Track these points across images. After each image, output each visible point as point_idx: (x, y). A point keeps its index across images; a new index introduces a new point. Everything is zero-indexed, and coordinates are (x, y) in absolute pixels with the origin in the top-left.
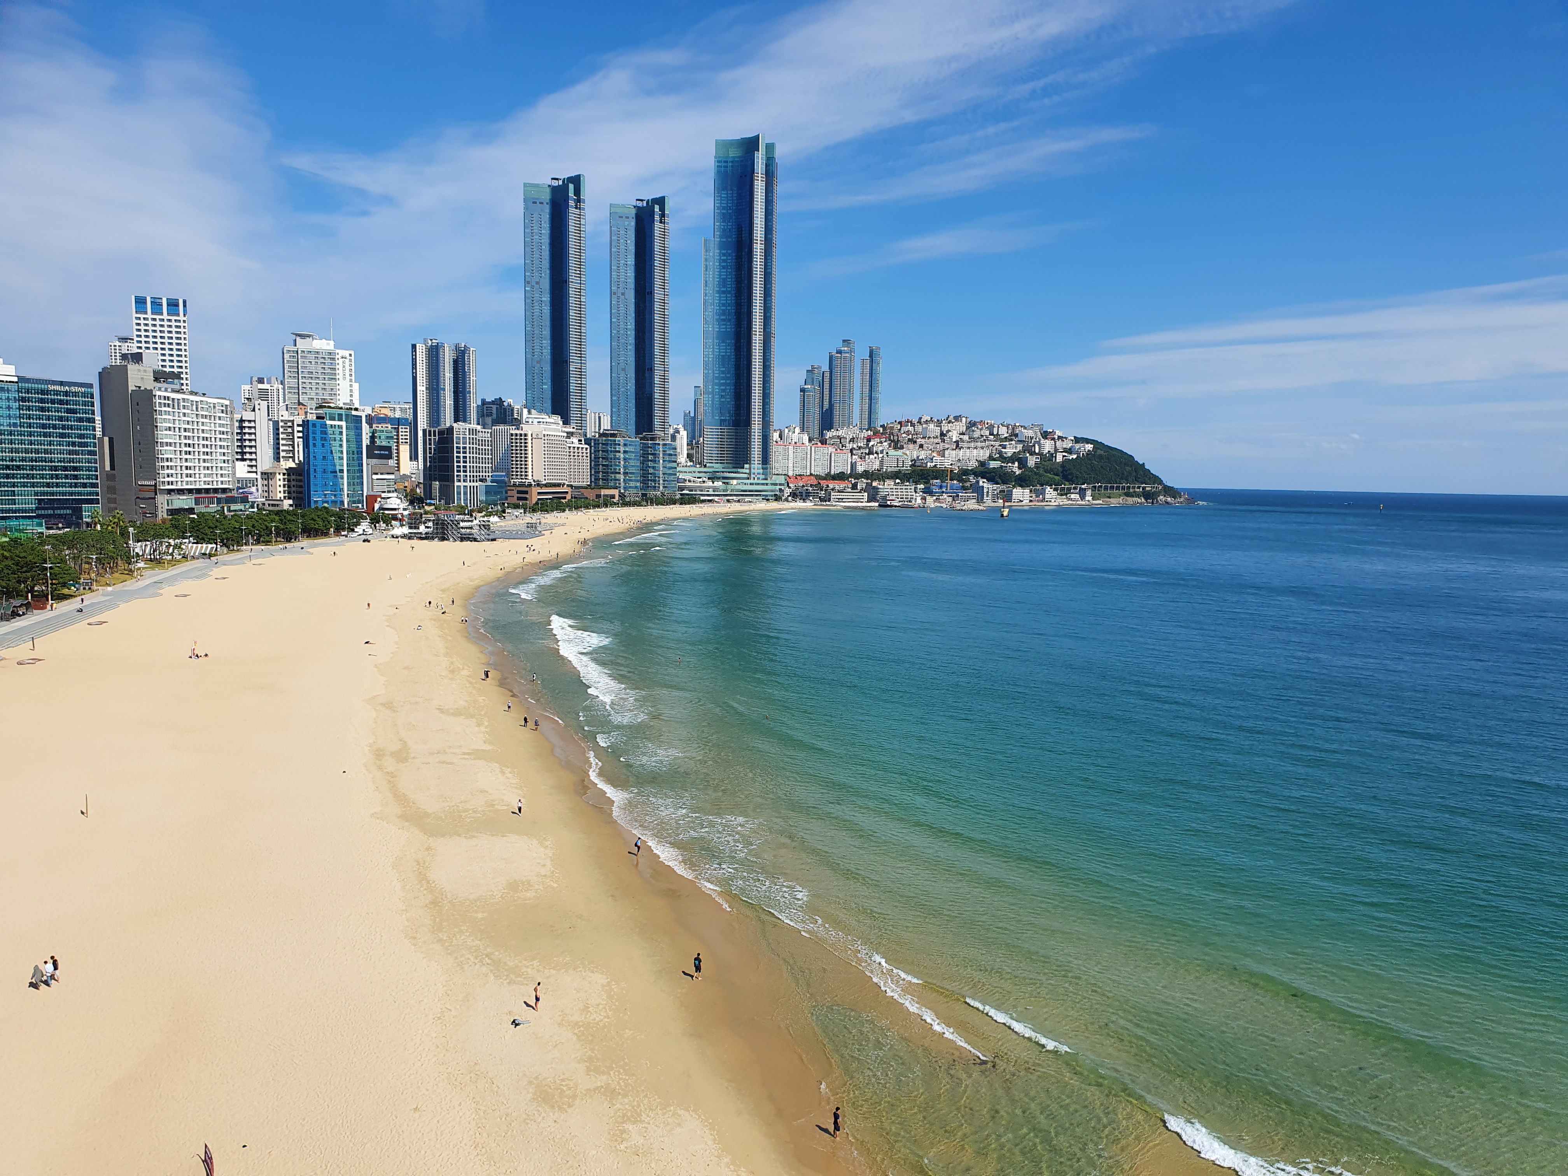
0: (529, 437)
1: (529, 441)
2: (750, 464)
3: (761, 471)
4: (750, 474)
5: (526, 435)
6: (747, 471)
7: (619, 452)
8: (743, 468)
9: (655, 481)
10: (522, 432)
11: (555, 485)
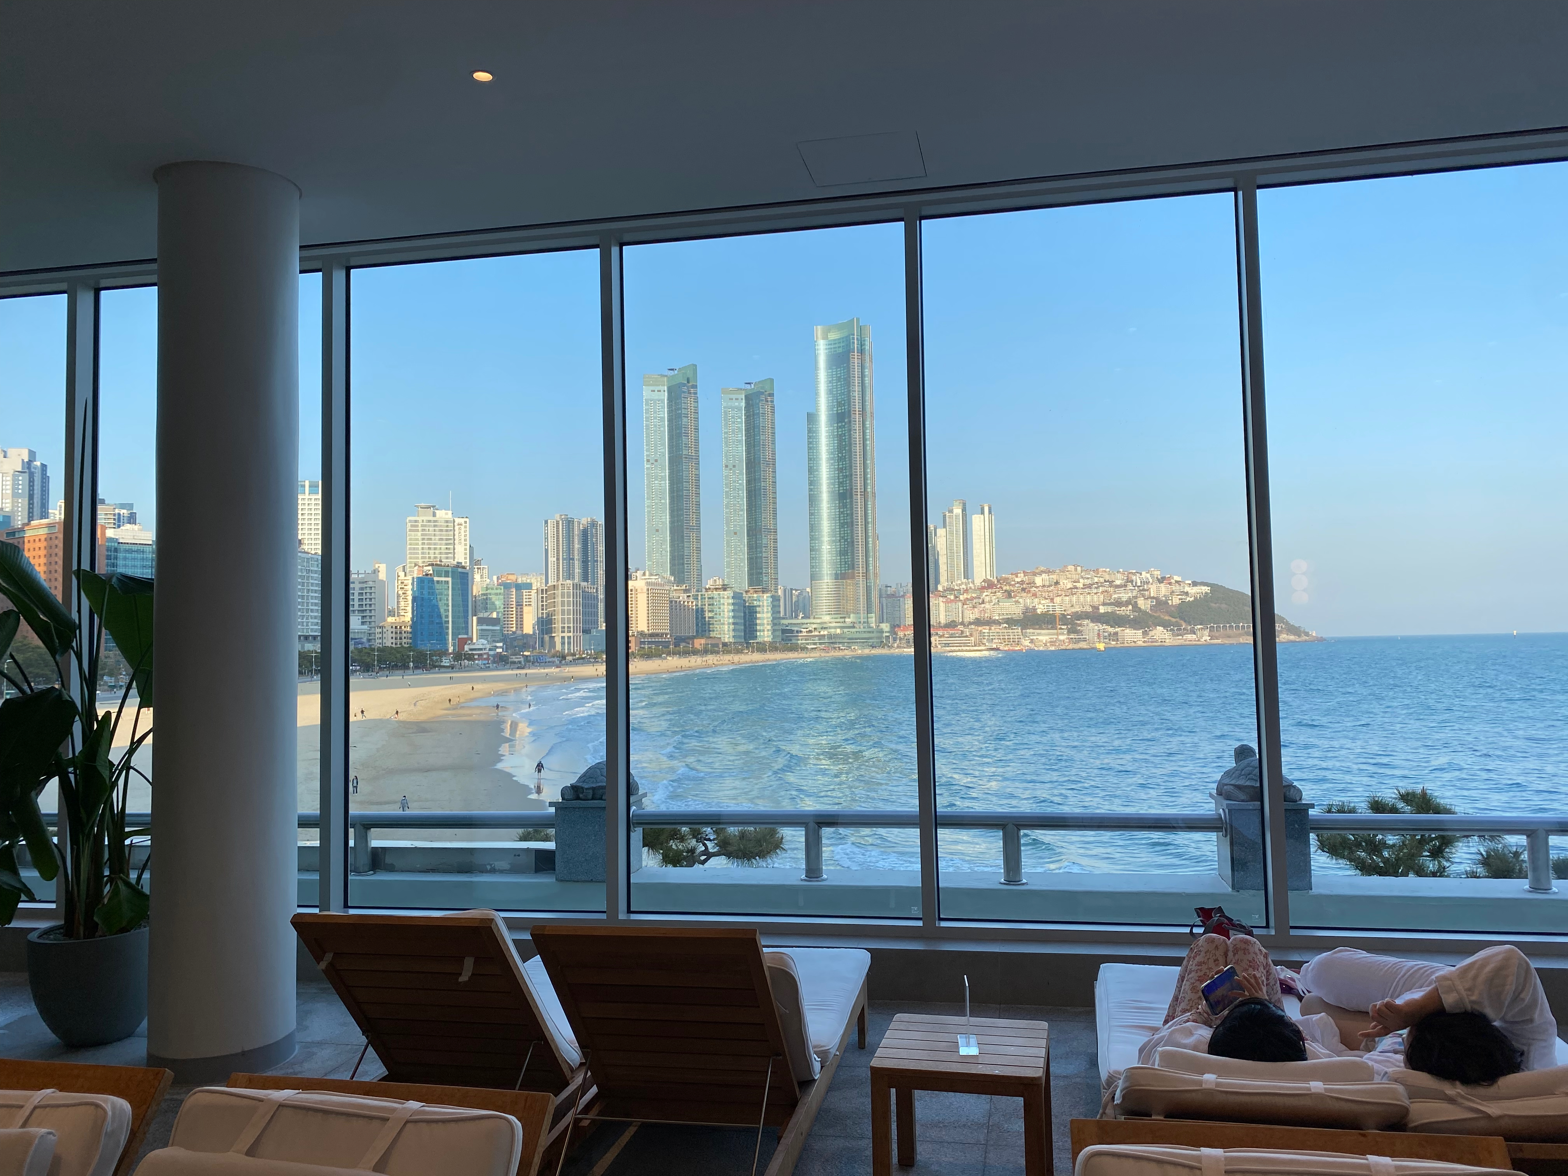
0: (634, 592)
1: (634, 595)
2: (857, 613)
3: (866, 619)
4: (855, 623)
5: (632, 590)
6: (854, 620)
7: (724, 604)
8: (850, 617)
9: (760, 631)
10: (630, 587)
11: (657, 635)
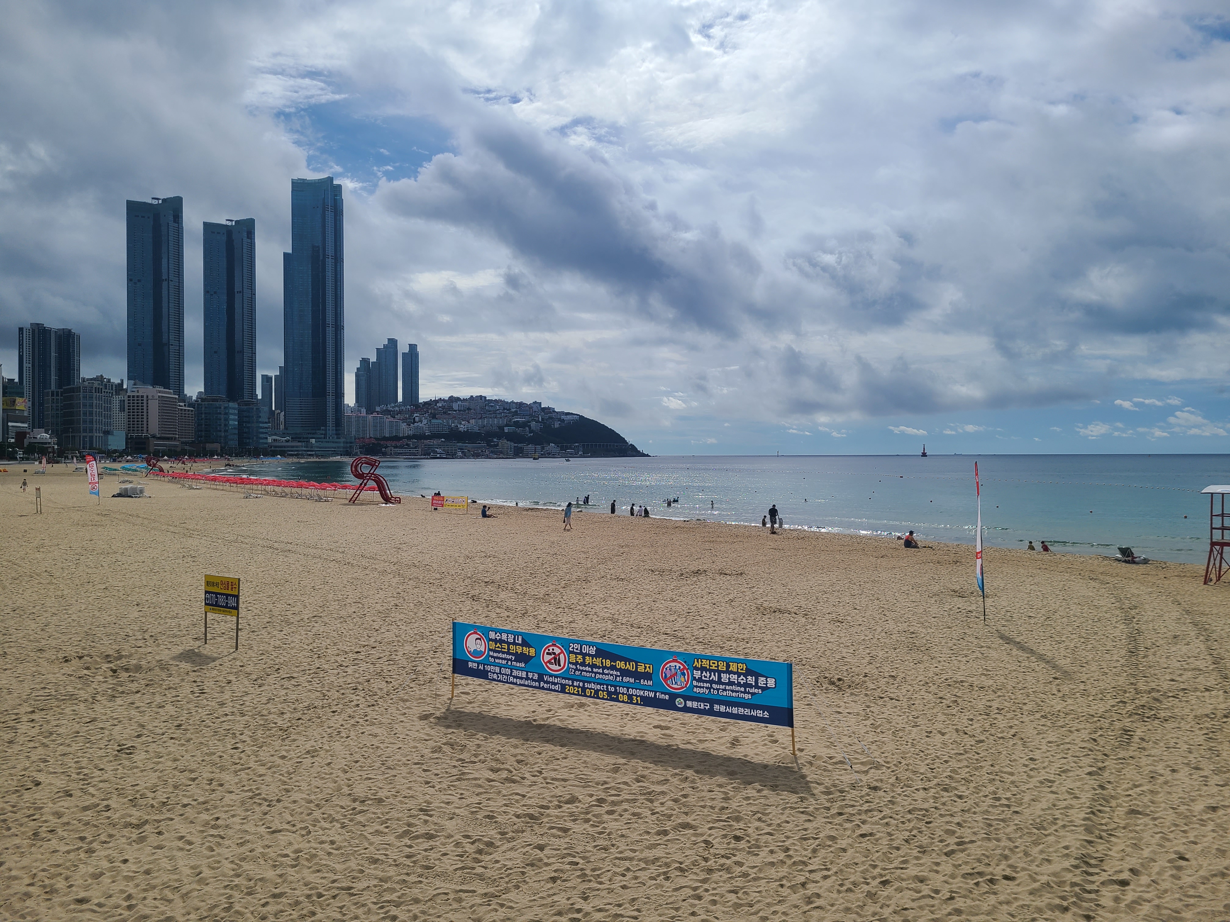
0: (145, 398)
1: (145, 402)
2: (326, 426)
3: (334, 432)
4: (325, 434)
5: (142, 397)
6: (323, 432)
7: (220, 413)
8: (320, 430)
9: (249, 438)
10: (140, 394)
11: (168, 439)
